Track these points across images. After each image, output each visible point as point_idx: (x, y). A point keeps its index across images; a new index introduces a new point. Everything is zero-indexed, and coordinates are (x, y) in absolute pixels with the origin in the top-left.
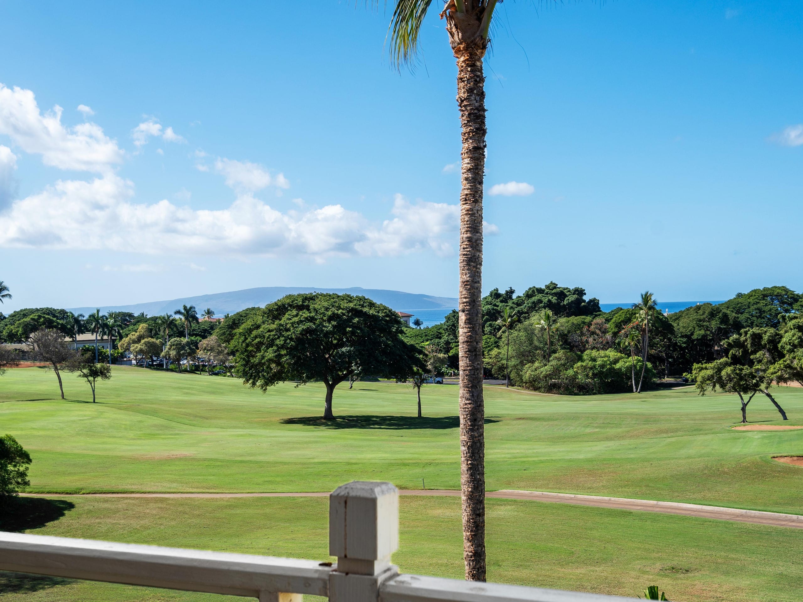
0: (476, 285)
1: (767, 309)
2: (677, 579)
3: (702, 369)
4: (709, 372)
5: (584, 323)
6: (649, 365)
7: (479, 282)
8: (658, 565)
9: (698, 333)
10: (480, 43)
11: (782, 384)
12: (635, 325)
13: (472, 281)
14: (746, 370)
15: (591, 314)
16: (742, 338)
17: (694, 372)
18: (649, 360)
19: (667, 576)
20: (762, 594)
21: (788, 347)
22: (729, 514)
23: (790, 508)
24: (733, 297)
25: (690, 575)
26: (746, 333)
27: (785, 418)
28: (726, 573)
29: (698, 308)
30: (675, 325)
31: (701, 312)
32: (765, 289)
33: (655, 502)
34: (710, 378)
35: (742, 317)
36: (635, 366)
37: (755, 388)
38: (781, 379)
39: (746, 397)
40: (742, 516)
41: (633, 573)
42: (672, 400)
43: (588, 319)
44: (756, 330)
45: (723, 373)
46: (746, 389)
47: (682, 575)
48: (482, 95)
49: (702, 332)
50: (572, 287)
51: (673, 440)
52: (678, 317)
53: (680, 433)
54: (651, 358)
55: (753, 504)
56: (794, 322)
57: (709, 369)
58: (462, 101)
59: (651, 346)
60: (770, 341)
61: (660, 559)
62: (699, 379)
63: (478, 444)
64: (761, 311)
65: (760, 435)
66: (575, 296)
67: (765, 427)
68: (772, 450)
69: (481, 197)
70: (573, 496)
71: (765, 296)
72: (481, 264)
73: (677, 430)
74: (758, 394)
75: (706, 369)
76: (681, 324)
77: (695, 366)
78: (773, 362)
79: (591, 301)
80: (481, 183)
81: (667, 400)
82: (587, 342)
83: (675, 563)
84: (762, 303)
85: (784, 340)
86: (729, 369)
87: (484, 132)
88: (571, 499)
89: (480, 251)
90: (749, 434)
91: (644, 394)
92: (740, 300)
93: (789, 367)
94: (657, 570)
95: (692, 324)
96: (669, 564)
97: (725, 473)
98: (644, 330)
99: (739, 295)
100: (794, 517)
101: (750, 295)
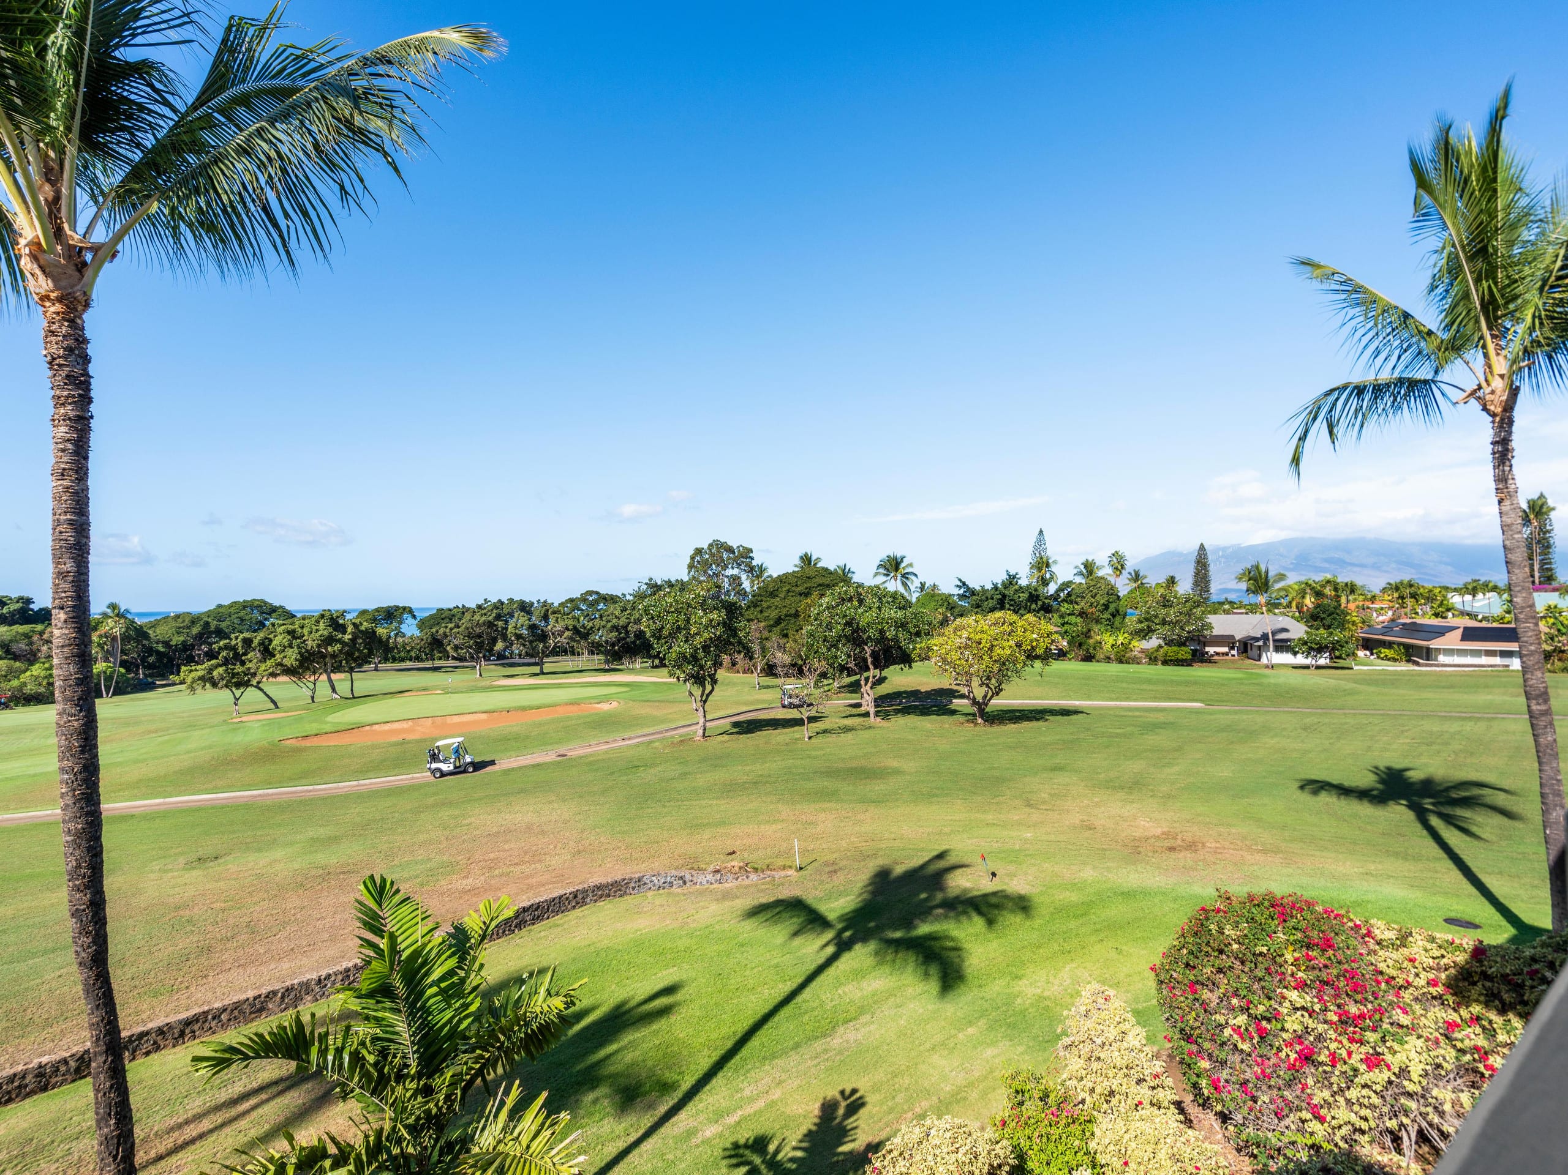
0: (82, 577)
1: (247, 617)
2: (207, 868)
3: (191, 671)
4: (200, 673)
5: (33, 631)
6: (122, 670)
7: (87, 574)
8: (182, 860)
9: (177, 640)
10: (82, 299)
11: (271, 679)
12: (103, 632)
13: (77, 572)
14: (238, 668)
15: (43, 622)
16: (233, 642)
17: (182, 674)
18: (121, 666)
19: (194, 868)
20: (299, 859)
21: (279, 648)
22: (247, 797)
23: (304, 781)
24: (212, 607)
25: (220, 861)
26: (237, 638)
27: (277, 707)
28: (259, 850)
29: (178, 616)
30: (150, 632)
31: (180, 620)
32: (245, 601)
33: (161, 800)
34: (202, 678)
35: (223, 625)
36: (105, 672)
37: (247, 684)
38: (273, 675)
39: (238, 693)
40: (260, 795)
41: (152, 876)
42: (152, 702)
43: (39, 627)
44: (247, 635)
45: (215, 673)
46: (238, 685)
47: (212, 864)
48: (86, 359)
49: (182, 638)
50: (14, 595)
51: (166, 738)
52: (154, 625)
53: (171, 731)
54: (123, 664)
55: (268, 783)
56: (283, 627)
57: (201, 670)
58: (54, 359)
59: (123, 652)
60: (260, 644)
61: (182, 854)
62: (189, 680)
63: (92, 768)
64: (242, 620)
65: (260, 724)
66: (20, 605)
67: (260, 716)
68: (276, 736)
69: (86, 474)
70: (49, 812)
71: (244, 607)
72: (89, 553)
73: (168, 729)
74: (249, 689)
75: (196, 670)
76: (158, 632)
77: (183, 668)
78: (264, 660)
79: (41, 610)
80: (86, 458)
81: (146, 702)
82: (39, 650)
83: (200, 854)
84: (242, 614)
85: (274, 643)
86: (221, 670)
87: (90, 400)
88: (48, 815)
89: (88, 538)
90: (248, 724)
91: (117, 698)
92: (220, 610)
93: (280, 664)
94: (181, 866)
95: (170, 631)
96: (193, 856)
97: (233, 761)
98: (114, 639)
99: (220, 606)
100: (311, 788)
101: (231, 605)
